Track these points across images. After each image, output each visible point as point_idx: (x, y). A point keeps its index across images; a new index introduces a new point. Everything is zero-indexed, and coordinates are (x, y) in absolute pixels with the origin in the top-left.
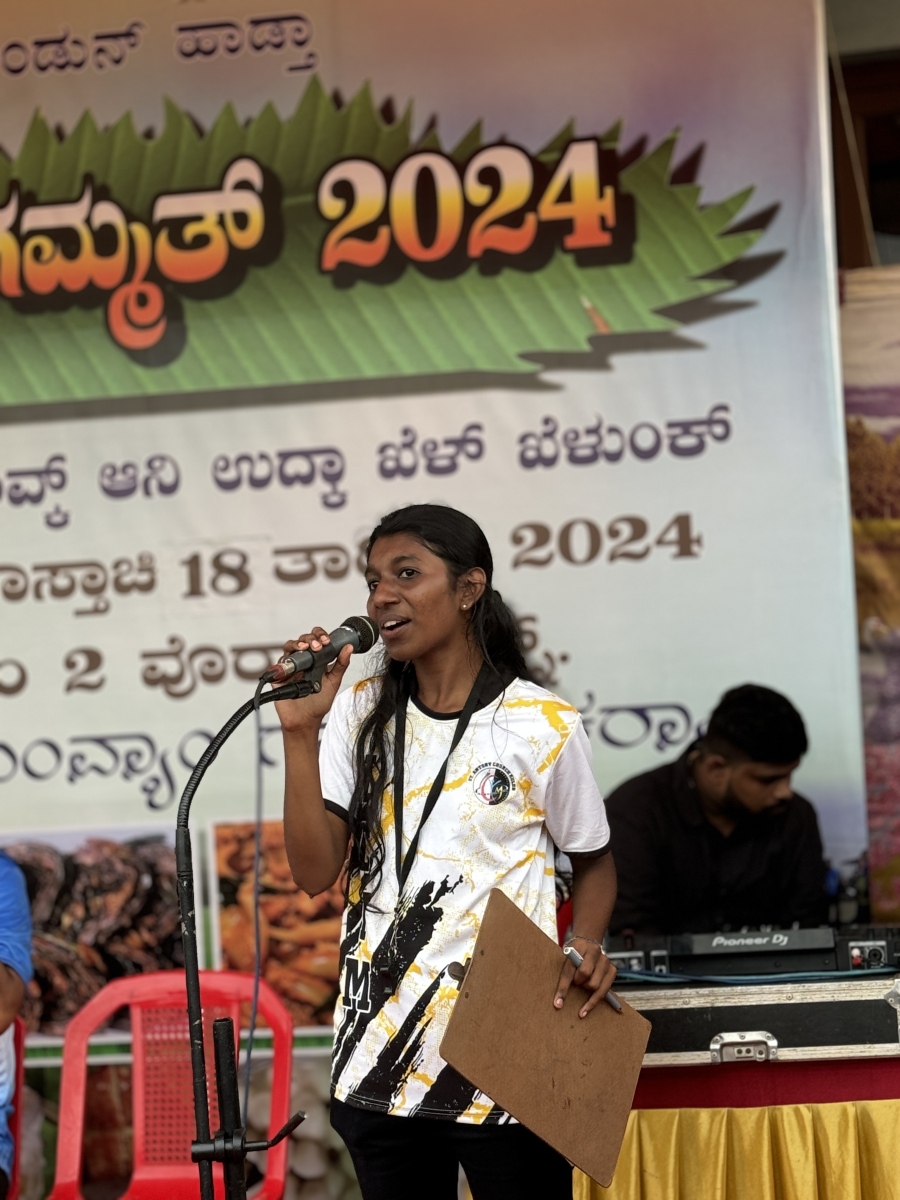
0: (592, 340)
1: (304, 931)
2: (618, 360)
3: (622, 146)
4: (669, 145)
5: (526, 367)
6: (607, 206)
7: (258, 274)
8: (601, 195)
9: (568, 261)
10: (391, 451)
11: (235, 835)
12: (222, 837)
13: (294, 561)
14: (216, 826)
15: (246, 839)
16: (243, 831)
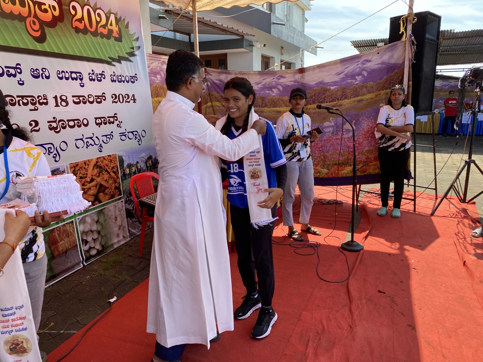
0: (119, 56)
1: (89, 185)
2: (122, 62)
3: (118, 17)
4: (124, 19)
5: (110, 60)
6: (117, 29)
7: (59, 24)
8: (116, 27)
9: (113, 38)
10: (91, 75)
11: (73, 166)
12: (71, 167)
13: (76, 99)
14: (69, 164)
15: (76, 166)
16: (75, 164)
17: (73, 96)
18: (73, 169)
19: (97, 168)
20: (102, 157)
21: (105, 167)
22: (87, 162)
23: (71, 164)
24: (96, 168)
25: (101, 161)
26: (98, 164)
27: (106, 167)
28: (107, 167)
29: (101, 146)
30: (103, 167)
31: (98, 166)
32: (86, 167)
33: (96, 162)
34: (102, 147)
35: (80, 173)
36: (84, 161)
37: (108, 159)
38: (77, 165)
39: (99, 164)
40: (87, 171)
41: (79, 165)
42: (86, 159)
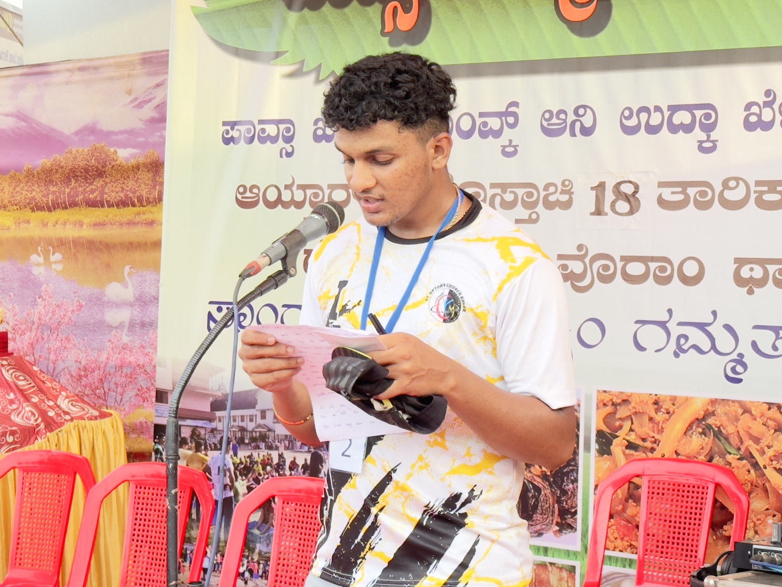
10: (755, 109)
11: (611, 400)
12: (602, 401)
13: (673, 193)
14: (599, 391)
15: (619, 404)
16: (618, 398)
17: (661, 185)
18: (609, 409)
19: (703, 433)
20: (733, 401)
21: (742, 442)
22: (664, 401)
23: (605, 392)
24: (701, 434)
25: (726, 414)
26: (710, 421)
27: (749, 443)
28: (751, 442)
29: (740, 360)
30: (734, 440)
31: (709, 427)
32: (660, 417)
33: (702, 413)
34: (745, 366)
35: (631, 430)
36: (655, 398)
37: (762, 415)
38: (625, 401)
39: (718, 424)
40: (661, 431)
41: (633, 404)
42: (664, 391)
